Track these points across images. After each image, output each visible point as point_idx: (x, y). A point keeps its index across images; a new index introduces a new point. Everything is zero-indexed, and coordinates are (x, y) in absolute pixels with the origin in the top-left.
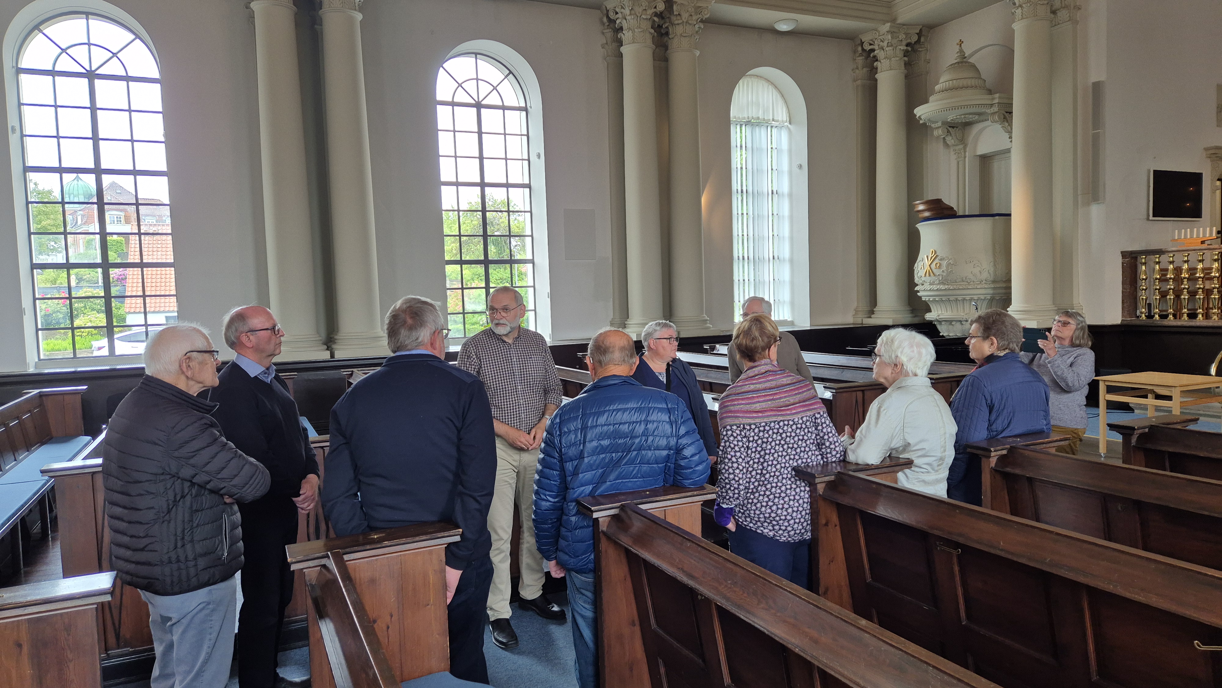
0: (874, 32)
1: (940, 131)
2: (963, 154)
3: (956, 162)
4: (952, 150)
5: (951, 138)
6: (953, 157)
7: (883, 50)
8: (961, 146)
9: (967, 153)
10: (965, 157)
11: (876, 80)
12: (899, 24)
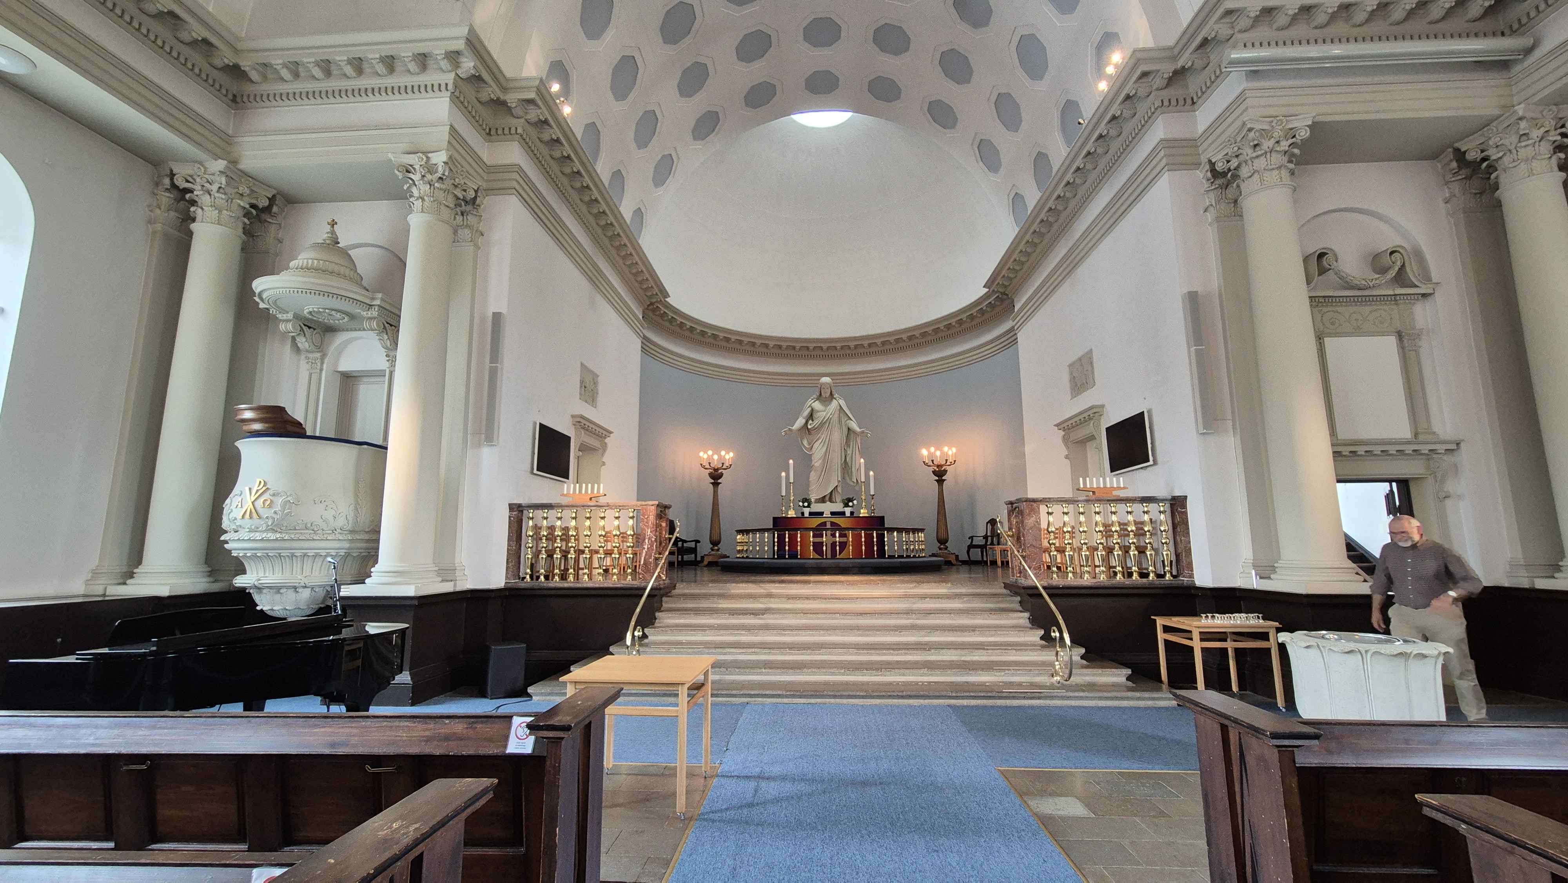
0: (196, 165)
1: (290, 326)
2: (319, 364)
3: (307, 373)
4: (303, 357)
5: (304, 340)
6: (304, 368)
7: (210, 195)
8: (318, 355)
9: (325, 366)
10: (321, 370)
11: (190, 234)
12: (241, 171)
